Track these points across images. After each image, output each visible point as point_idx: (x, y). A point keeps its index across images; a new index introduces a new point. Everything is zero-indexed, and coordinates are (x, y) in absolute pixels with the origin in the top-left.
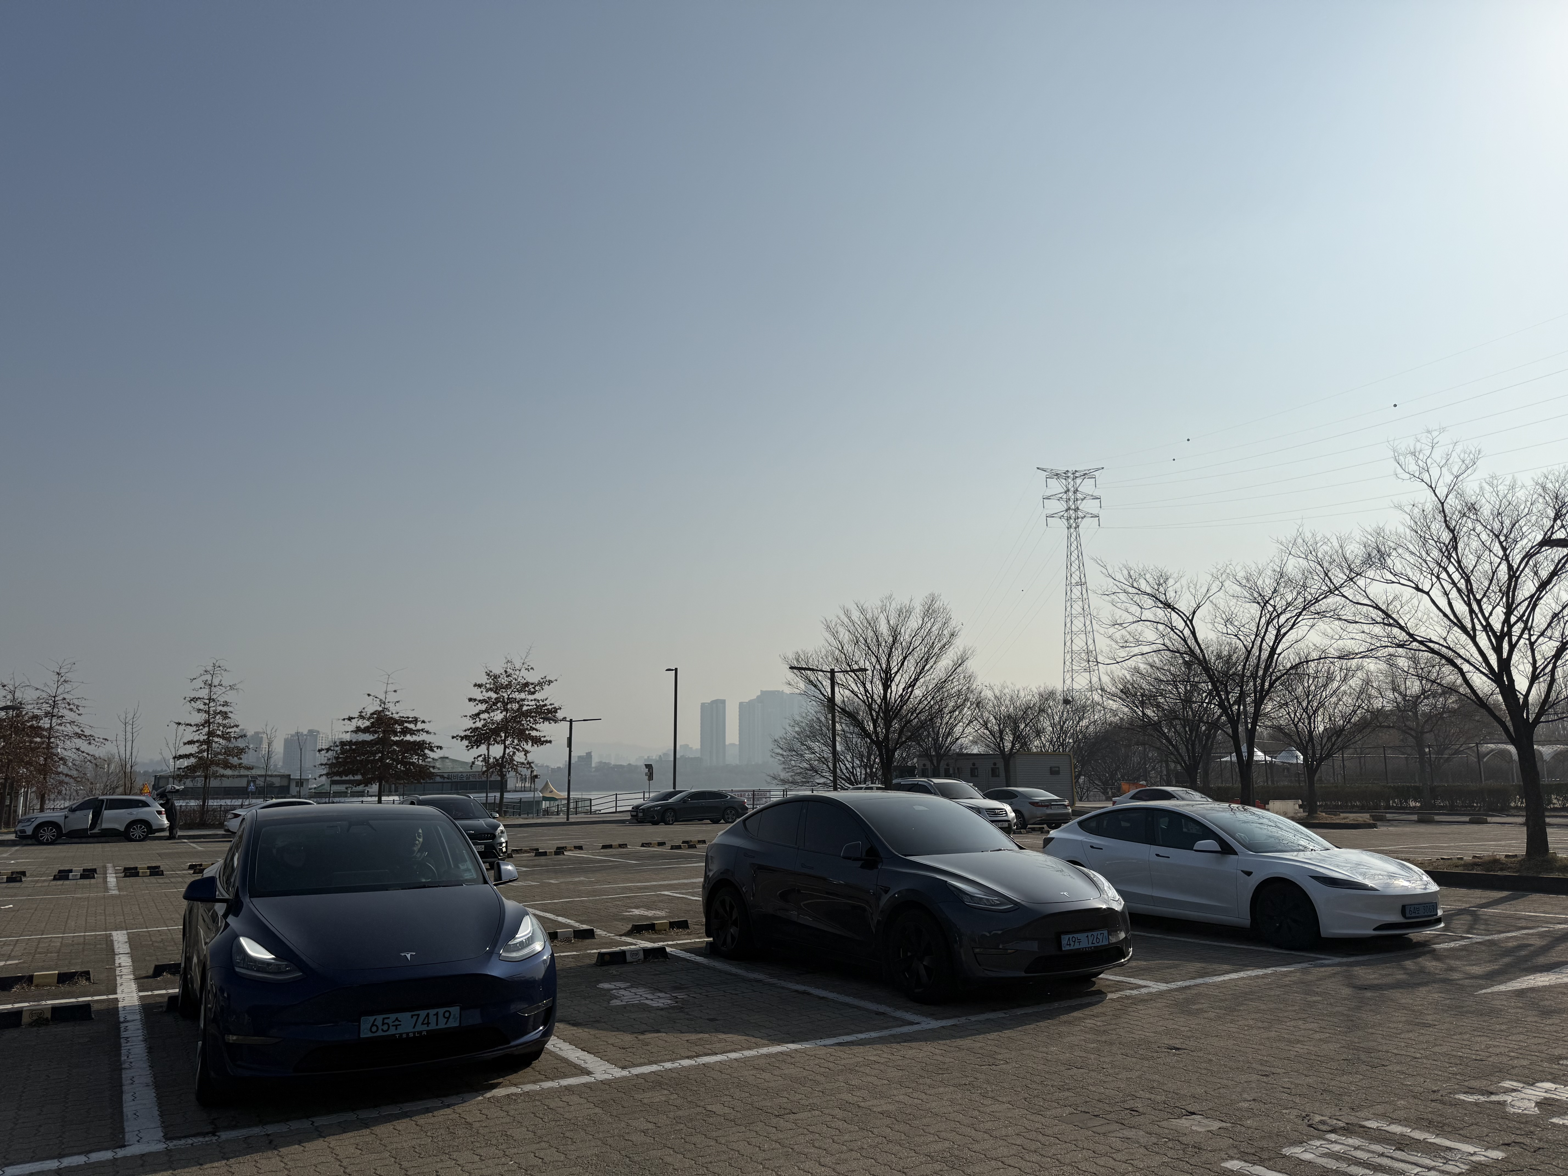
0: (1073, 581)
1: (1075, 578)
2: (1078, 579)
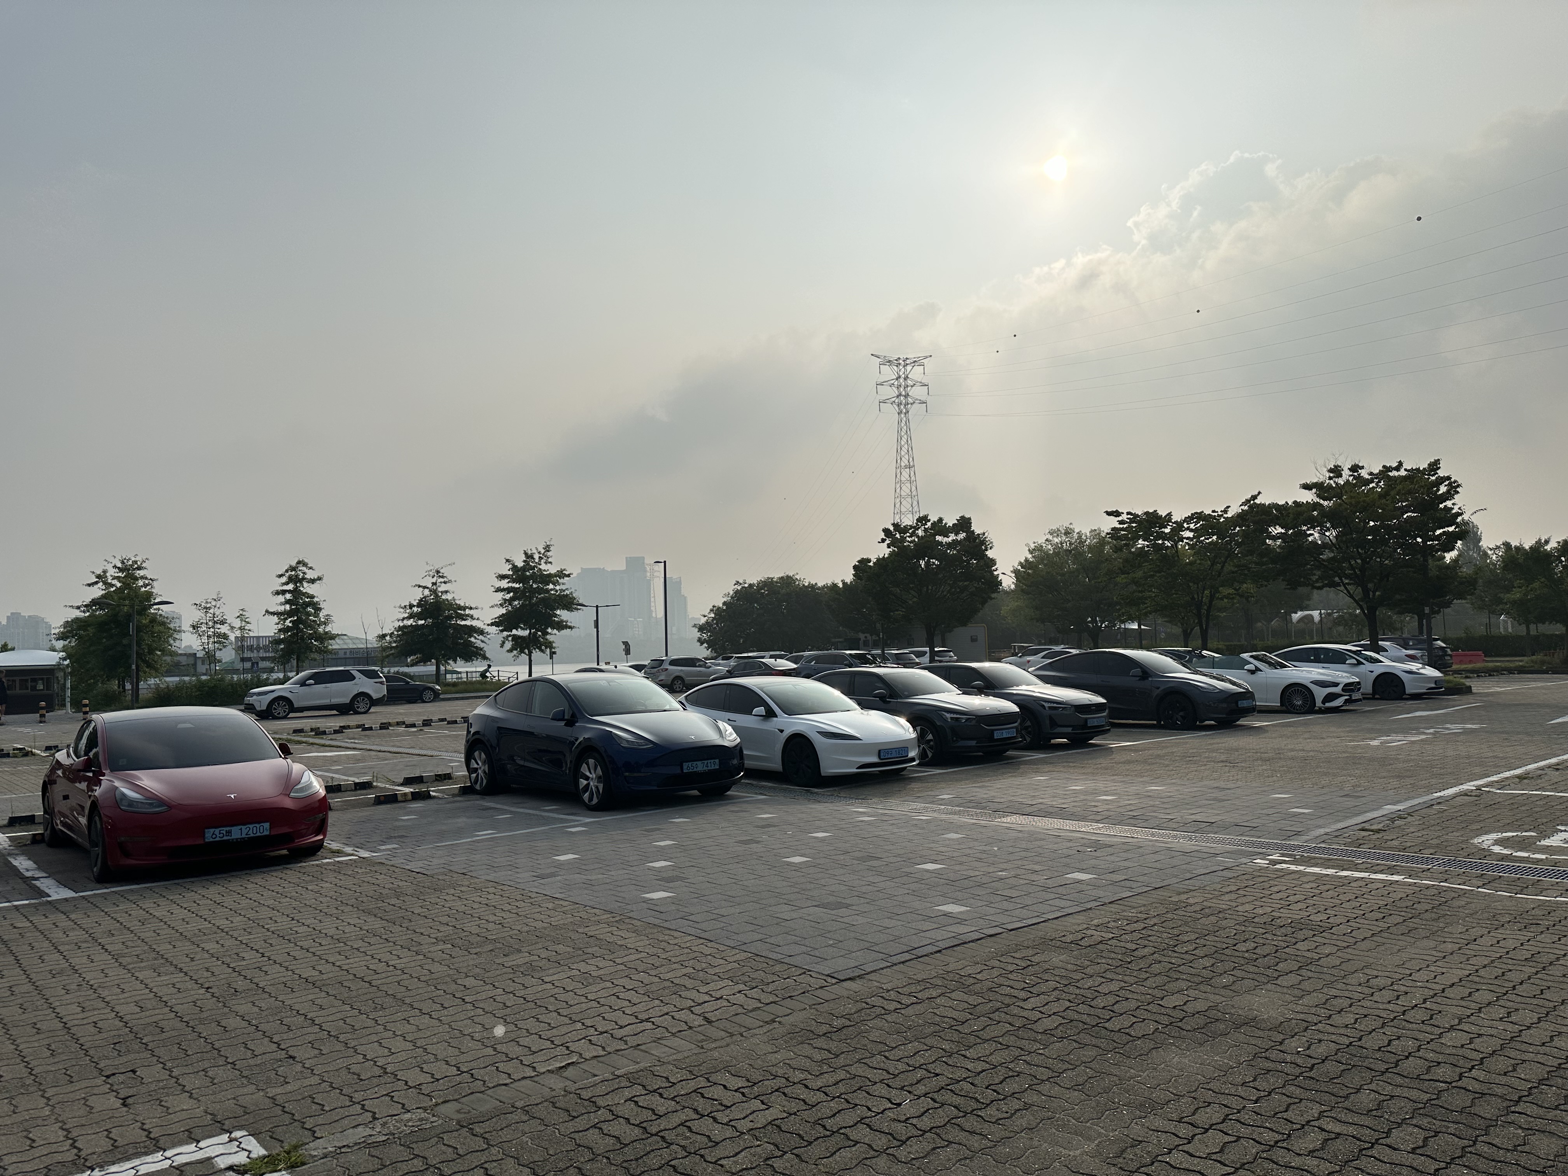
0: (903, 464)
1: (905, 462)
2: (907, 462)
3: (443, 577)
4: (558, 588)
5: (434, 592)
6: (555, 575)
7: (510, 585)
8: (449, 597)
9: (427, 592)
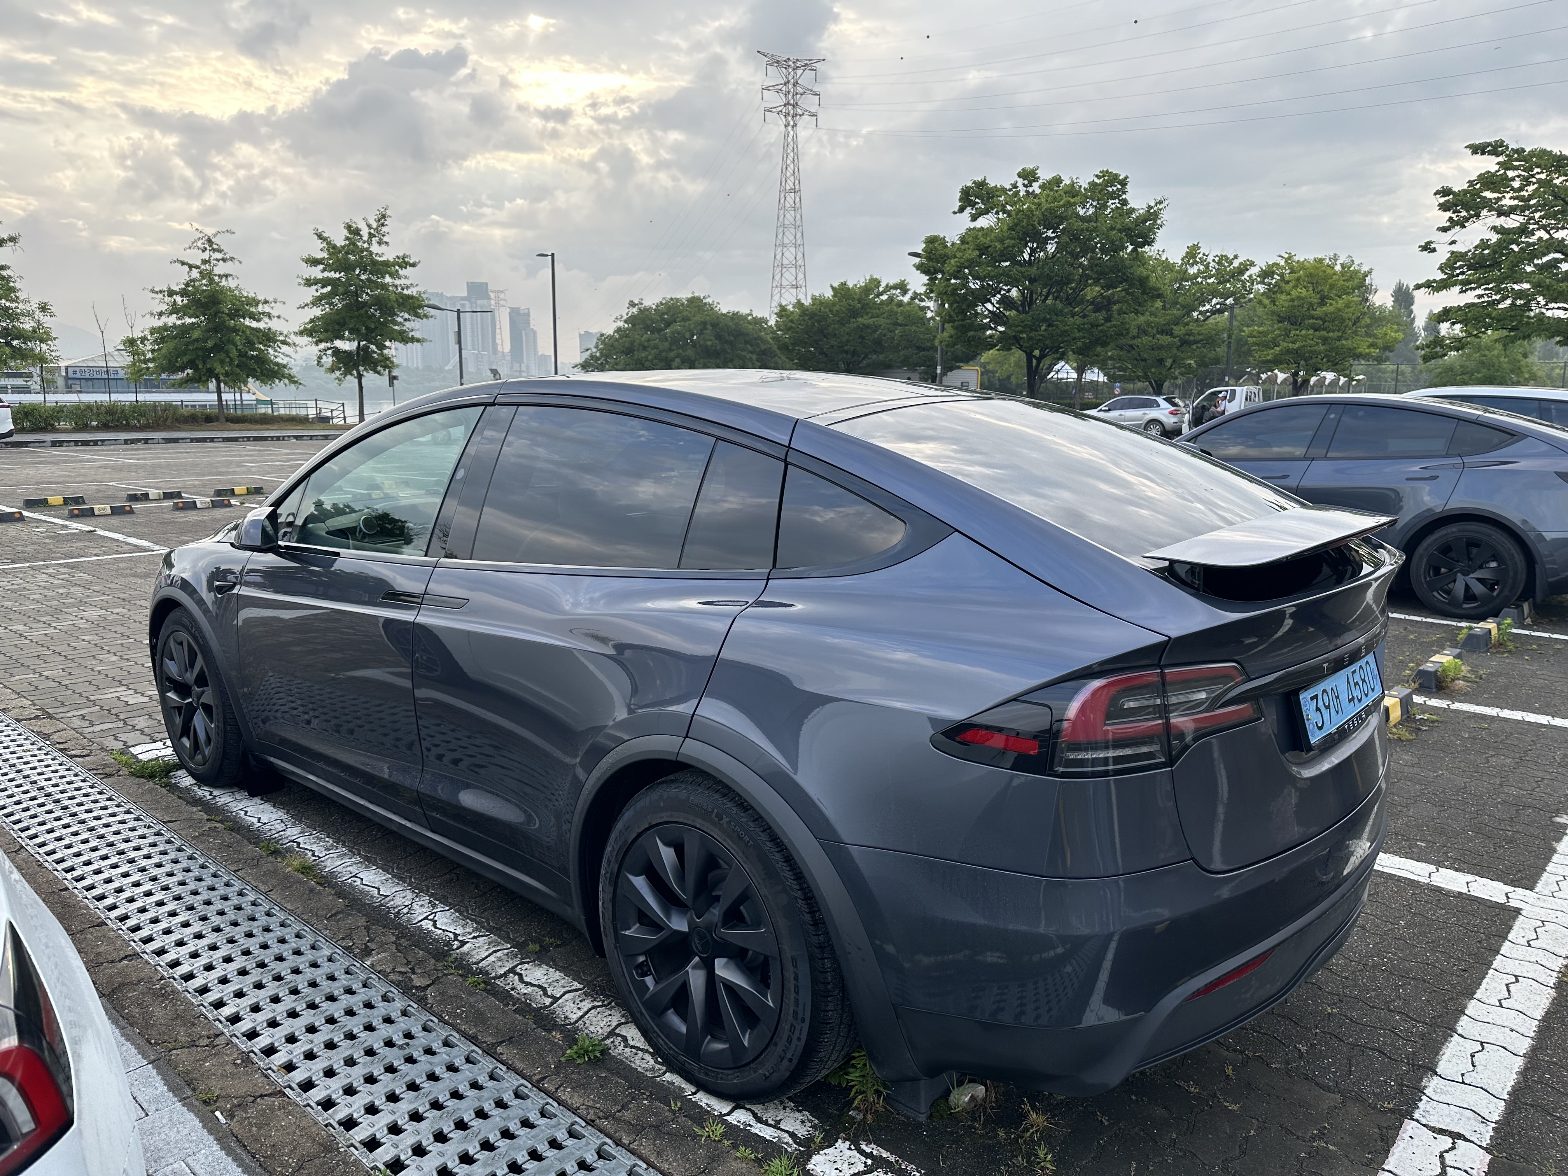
2: (792, 185)
3: (220, 251)
4: (397, 282)
5: (207, 275)
6: (394, 264)
7: (326, 274)
8: (232, 283)
9: (195, 274)
